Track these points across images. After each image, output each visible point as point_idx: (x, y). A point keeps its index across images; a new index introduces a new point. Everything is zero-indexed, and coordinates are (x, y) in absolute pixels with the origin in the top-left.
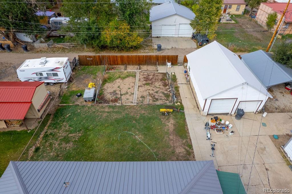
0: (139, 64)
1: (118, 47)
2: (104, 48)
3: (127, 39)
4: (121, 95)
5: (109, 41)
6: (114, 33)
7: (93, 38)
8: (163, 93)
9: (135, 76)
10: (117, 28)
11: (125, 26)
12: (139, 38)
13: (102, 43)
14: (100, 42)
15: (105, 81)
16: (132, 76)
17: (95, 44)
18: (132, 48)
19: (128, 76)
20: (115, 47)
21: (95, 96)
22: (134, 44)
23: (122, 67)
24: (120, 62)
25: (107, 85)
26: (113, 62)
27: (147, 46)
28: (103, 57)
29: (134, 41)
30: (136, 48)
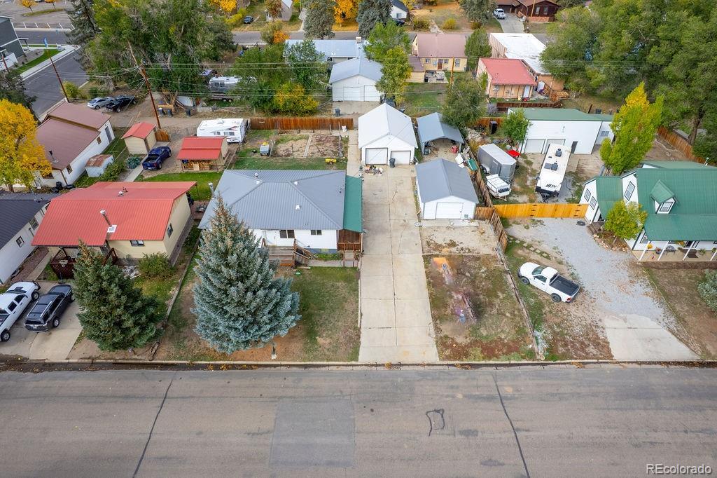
0: (314, 129)
1: (291, 111)
2: (276, 112)
3: (302, 102)
4: (293, 152)
5: (281, 104)
6: (287, 96)
7: (264, 101)
8: (332, 151)
9: (308, 139)
10: (290, 91)
11: (299, 88)
12: (314, 102)
13: (274, 106)
14: (272, 106)
15: (278, 142)
16: (305, 138)
17: (266, 108)
18: (307, 112)
19: (301, 139)
20: (288, 111)
21: (269, 151)
22: (309, 108)
23: (295, 131)
24: (293, 126)
25: (280, 145)
26: (286, 127)
27: (325, 111)
28: (276, 120)
29: (309, 105)
30: (312, 112)
